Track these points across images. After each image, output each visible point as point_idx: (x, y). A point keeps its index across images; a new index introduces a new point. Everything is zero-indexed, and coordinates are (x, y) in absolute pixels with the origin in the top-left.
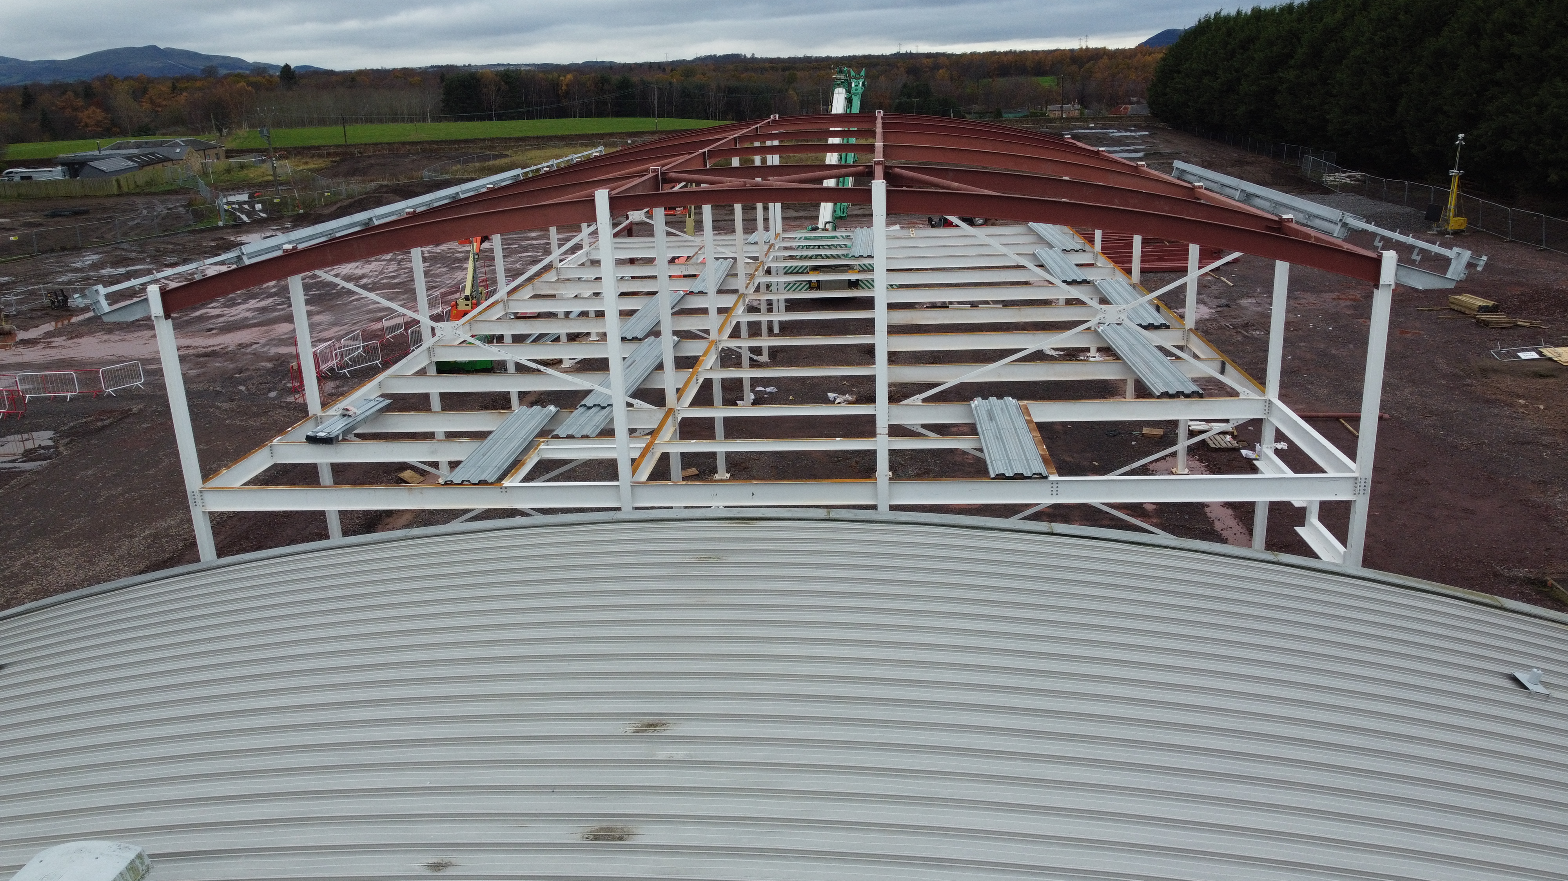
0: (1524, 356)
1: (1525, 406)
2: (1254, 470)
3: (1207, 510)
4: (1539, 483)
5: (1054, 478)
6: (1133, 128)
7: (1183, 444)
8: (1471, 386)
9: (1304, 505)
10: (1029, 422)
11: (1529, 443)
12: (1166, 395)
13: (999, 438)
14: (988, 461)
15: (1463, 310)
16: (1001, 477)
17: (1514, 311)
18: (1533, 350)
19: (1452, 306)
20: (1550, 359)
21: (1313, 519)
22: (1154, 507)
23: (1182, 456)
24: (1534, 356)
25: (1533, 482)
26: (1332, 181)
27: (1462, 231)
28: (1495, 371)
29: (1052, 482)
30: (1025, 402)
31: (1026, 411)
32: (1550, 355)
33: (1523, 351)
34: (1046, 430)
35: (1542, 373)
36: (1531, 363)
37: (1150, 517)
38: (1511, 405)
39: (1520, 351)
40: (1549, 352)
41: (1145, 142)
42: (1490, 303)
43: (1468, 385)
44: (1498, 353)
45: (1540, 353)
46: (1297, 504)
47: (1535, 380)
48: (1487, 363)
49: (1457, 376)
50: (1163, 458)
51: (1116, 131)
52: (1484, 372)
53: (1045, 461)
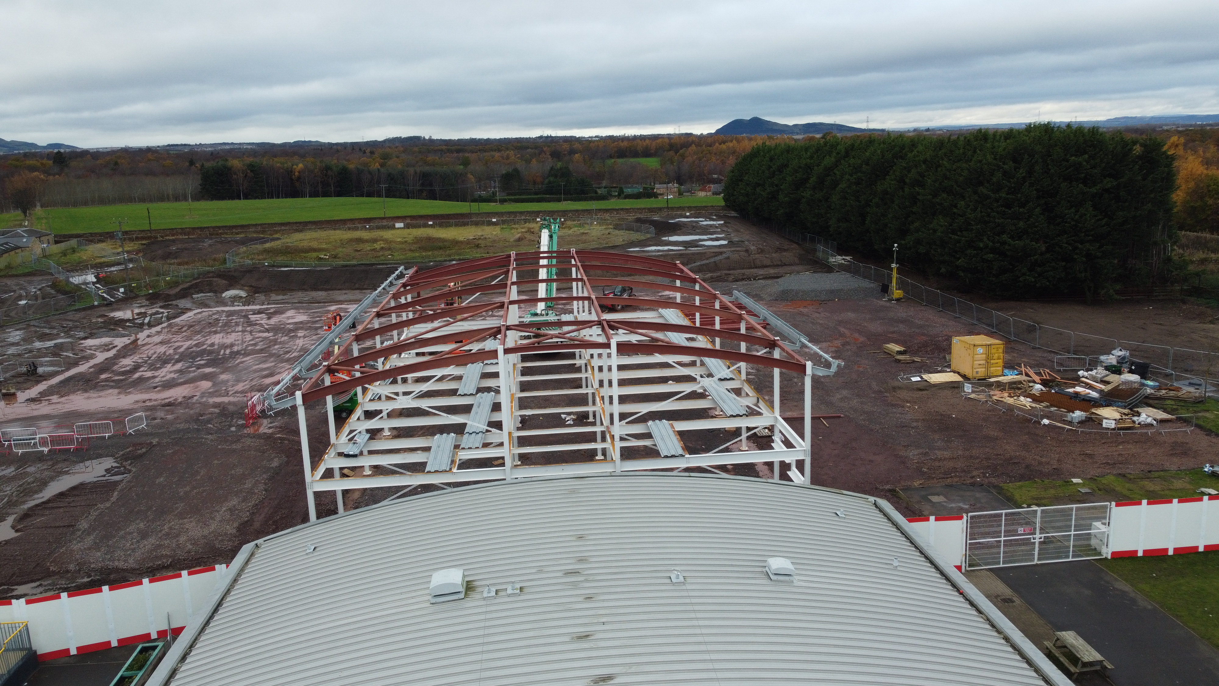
0: (914, 379)
1: (909, 407)
2: (772, 448)
3: (756, 467)
4: (905, 446)
5: (687, 456)
6: (715, 217)
7: (744, 435)
8: (887, 397)
9: (790, 462)
10: (674, 431)
11: (906, 426)
12: (732, 416)
13: (663, 439)
14: (660, 450)
15: (890, 352)
16: (666, 457)
17: (915, 353)
18: (918, 376)
19: (885, 350)
20: (926, 381)
21: (794, 467)
22: (732, 467)
23: (744, 441)
24: (918, 379)
25: (903, 446)
26: (834, 262)
27: (901, 299)
28: (900, 388)
29: (687, 458)
30: (671, 422)
31: (672, 426)
32: (926, 378)
33: (914, 376)
34: (682, 435)
35: (921, 388)
36: (917, 383)
37: (730, 472)
38: (903, 407)
39: (911, 377)
40: (926, 377)
41: (723, 232)
42: (902, 349)
43: (885, 396)
44: (902, 378)
45: (921, 378)
46: (787, 462)
47: (917, 392)
48: (896, 384)
49: (881, 392)
50: (736, 442)
51: (704, 220)
52: (894, 388)
53: (683, 449)
